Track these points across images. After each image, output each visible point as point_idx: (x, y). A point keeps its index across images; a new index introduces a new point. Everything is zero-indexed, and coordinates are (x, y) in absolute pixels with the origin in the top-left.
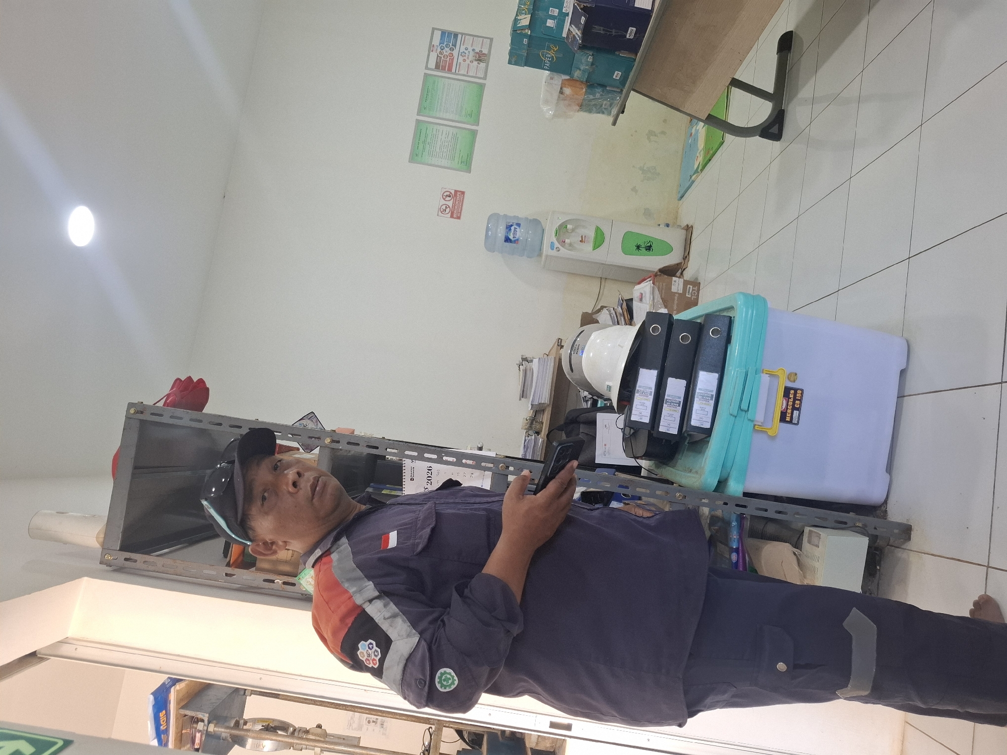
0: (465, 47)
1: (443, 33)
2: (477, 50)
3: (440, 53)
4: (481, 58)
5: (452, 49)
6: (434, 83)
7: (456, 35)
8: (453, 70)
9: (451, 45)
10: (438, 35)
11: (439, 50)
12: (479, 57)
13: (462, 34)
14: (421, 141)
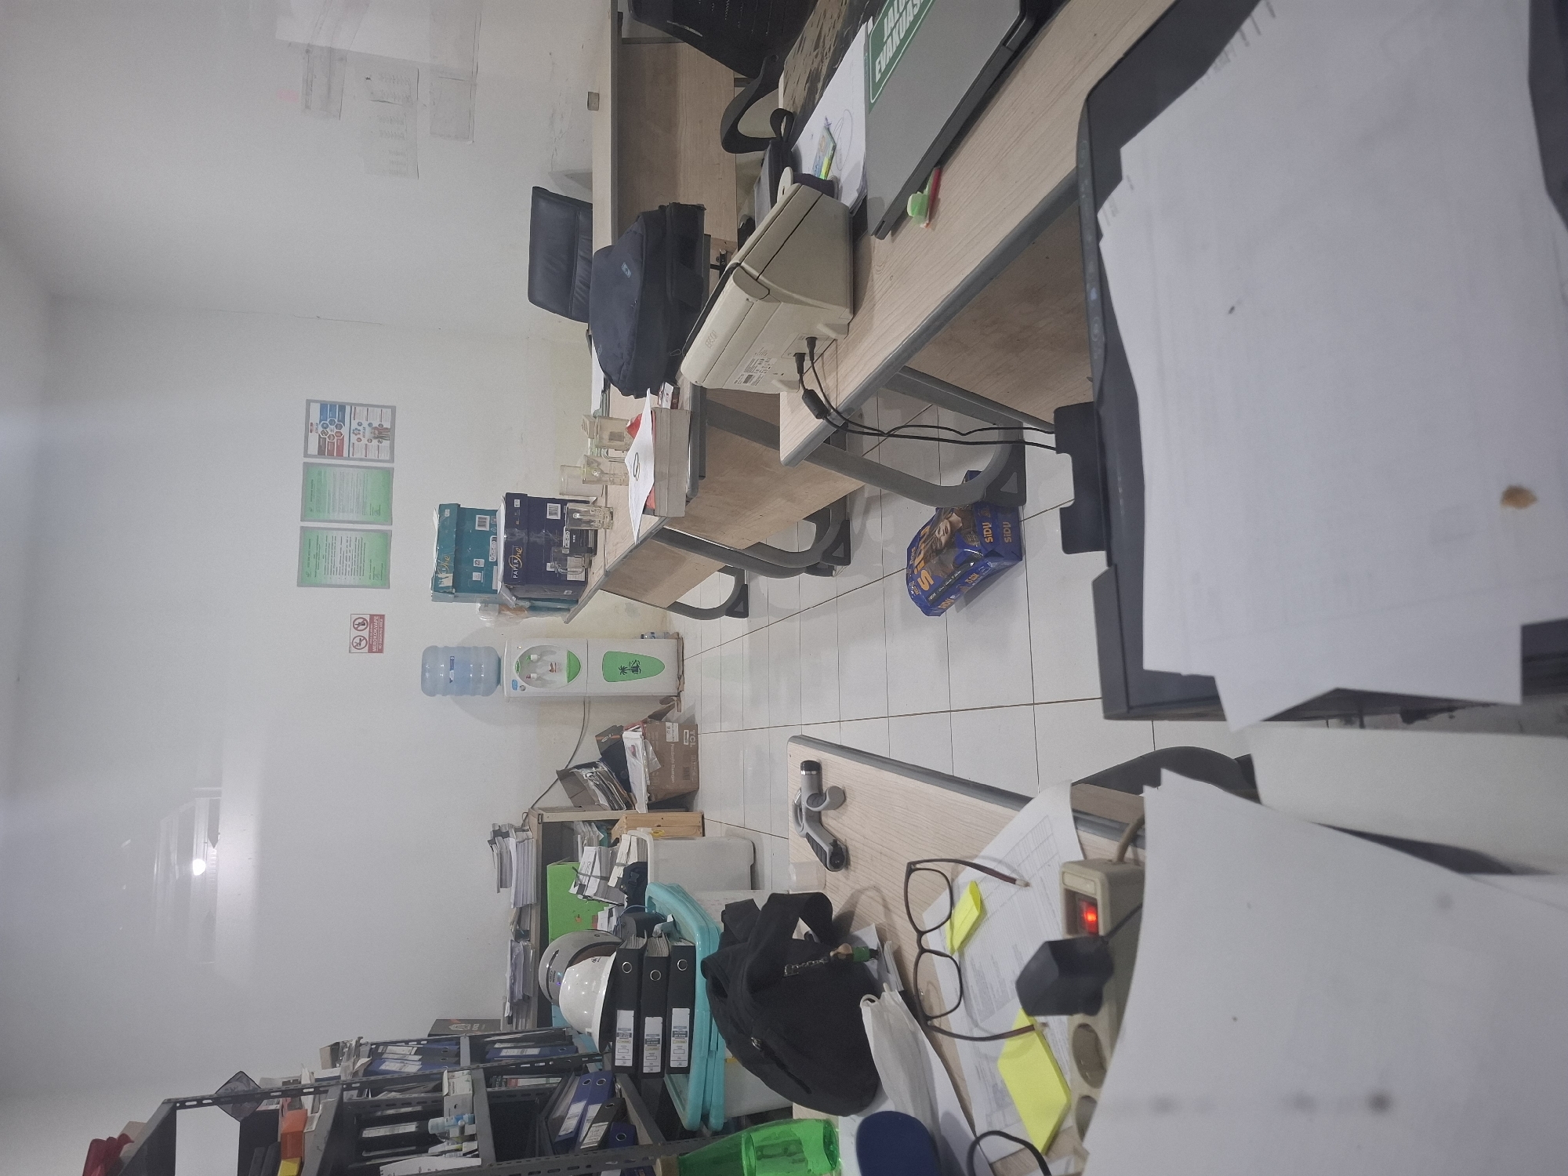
0: (357, 421)
1: (324, 406)
2: (375, 424)
3: (323, 432)
4: (382, 434)
5: (339, 427)
6: (320, 474)
7: (342, 408)
8: (345, 454)
9: (336, 421)
10: (315, 410)
11: (320, 429)
12: (380, 433)
13: (351, 405)
14: (312, 555)
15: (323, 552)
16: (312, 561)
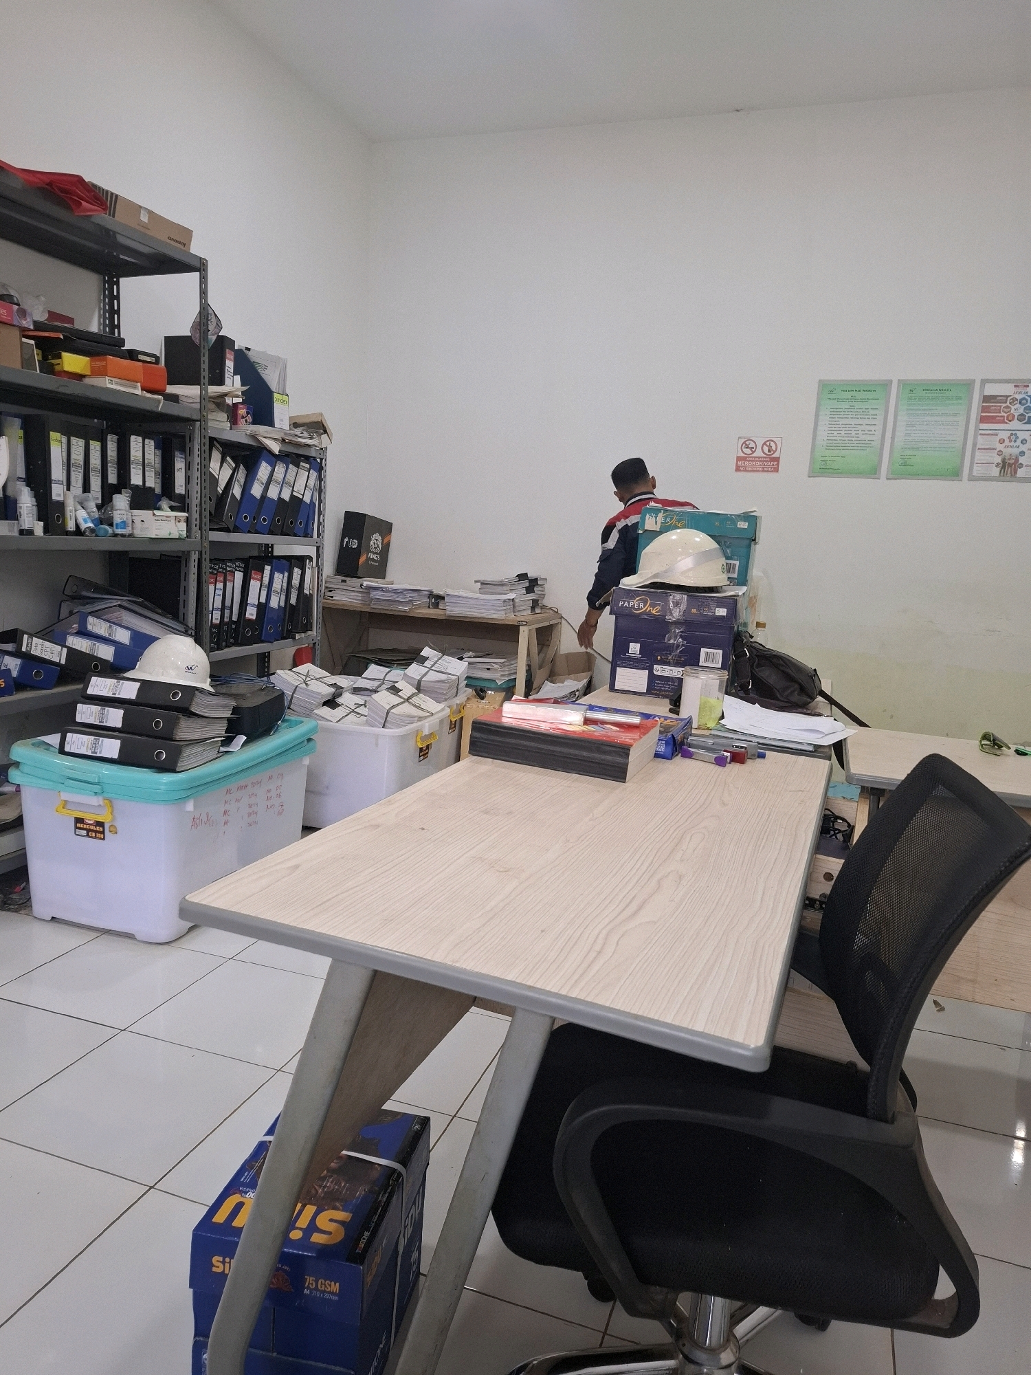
2: (1022, 460)
3: (1014, 400)
5: (1021, 418)
6: (959, 398)
8: (984, 426)
11: (1019, 397)
14: (854, 393)
15: (857, 405)
16: (848, 395)
